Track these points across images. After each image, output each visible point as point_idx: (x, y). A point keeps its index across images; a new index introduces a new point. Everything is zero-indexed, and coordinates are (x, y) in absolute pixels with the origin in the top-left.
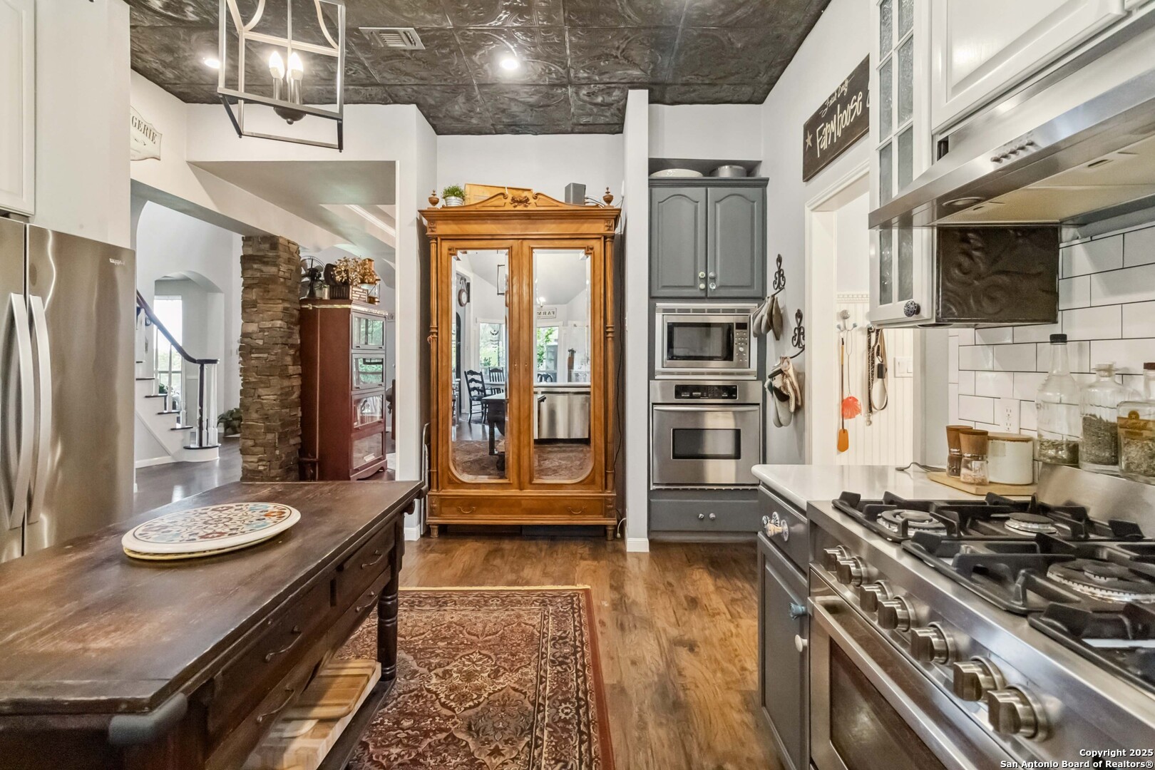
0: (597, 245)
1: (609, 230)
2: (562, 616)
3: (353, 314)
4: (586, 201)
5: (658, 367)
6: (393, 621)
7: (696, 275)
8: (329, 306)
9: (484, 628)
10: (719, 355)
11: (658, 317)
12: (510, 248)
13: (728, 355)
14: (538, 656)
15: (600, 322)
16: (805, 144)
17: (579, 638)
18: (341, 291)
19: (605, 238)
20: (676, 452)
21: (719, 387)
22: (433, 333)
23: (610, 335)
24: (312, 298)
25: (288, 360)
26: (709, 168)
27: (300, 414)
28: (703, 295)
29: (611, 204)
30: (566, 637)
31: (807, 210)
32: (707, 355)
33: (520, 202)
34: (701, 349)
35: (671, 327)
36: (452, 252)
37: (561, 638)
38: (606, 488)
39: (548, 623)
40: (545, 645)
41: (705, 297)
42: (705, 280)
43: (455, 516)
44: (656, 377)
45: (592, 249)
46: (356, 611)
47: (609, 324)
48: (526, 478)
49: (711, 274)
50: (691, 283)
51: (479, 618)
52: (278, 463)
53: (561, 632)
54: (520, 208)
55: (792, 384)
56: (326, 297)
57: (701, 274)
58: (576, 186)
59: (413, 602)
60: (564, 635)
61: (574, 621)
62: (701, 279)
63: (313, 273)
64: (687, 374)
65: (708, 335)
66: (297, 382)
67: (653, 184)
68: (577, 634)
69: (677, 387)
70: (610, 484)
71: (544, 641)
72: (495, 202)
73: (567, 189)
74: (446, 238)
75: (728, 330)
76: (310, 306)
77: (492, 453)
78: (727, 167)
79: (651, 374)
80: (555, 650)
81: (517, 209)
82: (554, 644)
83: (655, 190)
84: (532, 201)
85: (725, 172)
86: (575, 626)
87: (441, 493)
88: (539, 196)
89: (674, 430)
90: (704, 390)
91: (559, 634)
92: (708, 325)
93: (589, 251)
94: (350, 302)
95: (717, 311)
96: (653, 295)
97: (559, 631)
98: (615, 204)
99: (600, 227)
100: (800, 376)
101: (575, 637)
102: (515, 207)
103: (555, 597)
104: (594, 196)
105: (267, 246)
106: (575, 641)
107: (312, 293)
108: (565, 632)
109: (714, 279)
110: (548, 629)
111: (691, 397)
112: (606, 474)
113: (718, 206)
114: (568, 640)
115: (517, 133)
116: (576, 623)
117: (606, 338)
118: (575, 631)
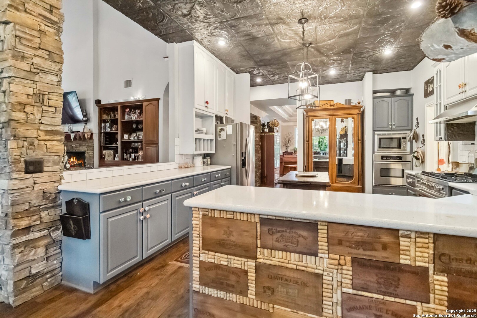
0: (356, 116)
1: (359, 112)
3: (275, 136)
4: (351, 104)
5: (376, 150)
7: (388, 124)
8: (269, 134)
10: (396, 147)
11: (376, 136)
12: (329, 118)
13: (399, 147)
15: (356, 138)
16: (425, 88)
18: (271, 130)
19: (358, 114)
20: (382, 175)
21: (396, 156)
22: (307, 142)
23: (360, 141)
24: (263, 132)
25: (259, 149)
26: (393, 92)
27: (261, 164)
28: (391, 129)
29: (360, 104)
31: (426, 106)
32: (391, 147)
33: (332, 105)
34: (390, 145)
35: (380, 139)
36: (312, 120)
38: (359, 185)
41: (392, 130)
42: (392, 125)
47: (359, 138)
48: (334, 181)
49: (393, 123)
50: (386, 126)
52: (258, 176)
54: (332, 107)
55: (420, 155)
56: (267, 131)
57: (390, 123)
58: (348, 99)
62: (390, 125)
63: (263, 125)
64: (386, 152)
65: (392, 141)
66: (260, 155)
67: (374, 98)
69: (382, 156)
70: (360, 184)
72: (325, 106)
73: (346, 100)
74: (311, 116)
75: (399, 140)
76: (263, 134)
78: (399, 91)
79: (374, 153)
83: (374, 100)
84: (336, 105)
85: (398, 93)
88: (338, 104)
89: (381, 169)
90: (391, 157)
92: (392, 138)
93: (353, 118)
94: (274, 133)
95: (396, 134)
96: (374, 130)
99: (357, 111)
100: (423, 153)
102: (330, 107)
104: (354, 102)
105: (254, 119)
107: (263, 131)
109: (394, 125)
111: (387, 159)
112: (359, 181)
113: (396, 103)
117: (358, 142)
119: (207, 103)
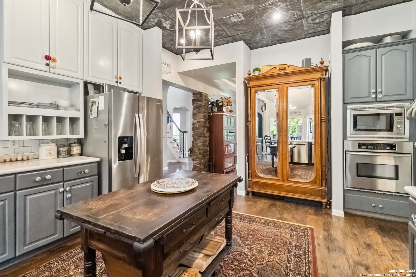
0: (317, 83)
1: (322, 76)
2: (300, 237)
3: (224, 116)
4: (312, 65)
5: (348, 134)
6: (230, 225)
7: (369, 92)
8: (217, 114)
9: (267, 234)
10: (385, 128)
11: (348, 112)
12: (278, 88)
13: (390, 128)
14: (288, 252)
15: (318, 115)
17: (307, 249)
18: (220, 109)
19: (321, 79)
20: (358, 174)
21: (384, 144)
22: (249, 122)
23: (323, 121)
24: (212, 112)
25: (205, 131)
26: (378, 40)
27: (209, 149)
28: (374, 100)
29: (323, 65)
30: (301, 247)
32: (378, 129)
33: (282, 69)
34: (374, 126)
35: (355, 117)
36: (256, 92)
37: (299, 246)
38: (322, 185)
39: (293, 238)
40: (291, 248)
41: (376, 101)
42: (376, 93)
43: (258, 189)
44: (347, 139)
45: (314, 85)
46: (216, 220)
47: (323, 116)
48: (286, 178)
49: (379, 90)
50: (367, 95)
51: (265, 230)
52: (203, 164)
53: (299, 244)
54: (282, 72)
56: (216, 111)
57: (373, 91)
58: (306, 59)
59: (241, 218)
60: (300, 245)
61: (305, 241)
62: (373, 93)
63: (212, 103)
64: (365, 138)
65: (378, 119)
66: (208, 139)
67: (344, 53)
68: (306, 246)
69: (359, 143)
70: (324, 184)
71: (291, 246)
72: (272, 71)
73: (303, 61)
74: (254, 87)
75: (390, 117)
76: (211, 114)
77: (273, 167)
78: (389, 37)
79: (345, 138)
80: (295, 251)
81: (281, 72)
82: (295, 248)
83: (346, 55)
84: (287, 68)
85: (388, 40)
86: (305, 243)
87: (252, 180)
88: (290, 66)
89: (357, 164)
90: (375, 146)
91: (298, 244)
92: (378, 115)
93: (313, 86)
94: (223, 112)
95: (383, 107)
96: (346, 102)
97: (298, 243)
98: (325, 64)
99: (318, 75)
101: (305, 247)
102: (280, 72)
103: (297, 228)
104: (315, 62)
105: (199, 96)
106: (305, 249)
107: (212, 110)
108: (301, 244)
109: (381, 92)
110: (293, 241)
111: (367, 148)
112: (322, 180)
113: (383, 57)
114: (302, 248)
115: (282, 43)
116: (306, 242)
117: (321, 122)
118: (305, 245)
119: (48, 58)
